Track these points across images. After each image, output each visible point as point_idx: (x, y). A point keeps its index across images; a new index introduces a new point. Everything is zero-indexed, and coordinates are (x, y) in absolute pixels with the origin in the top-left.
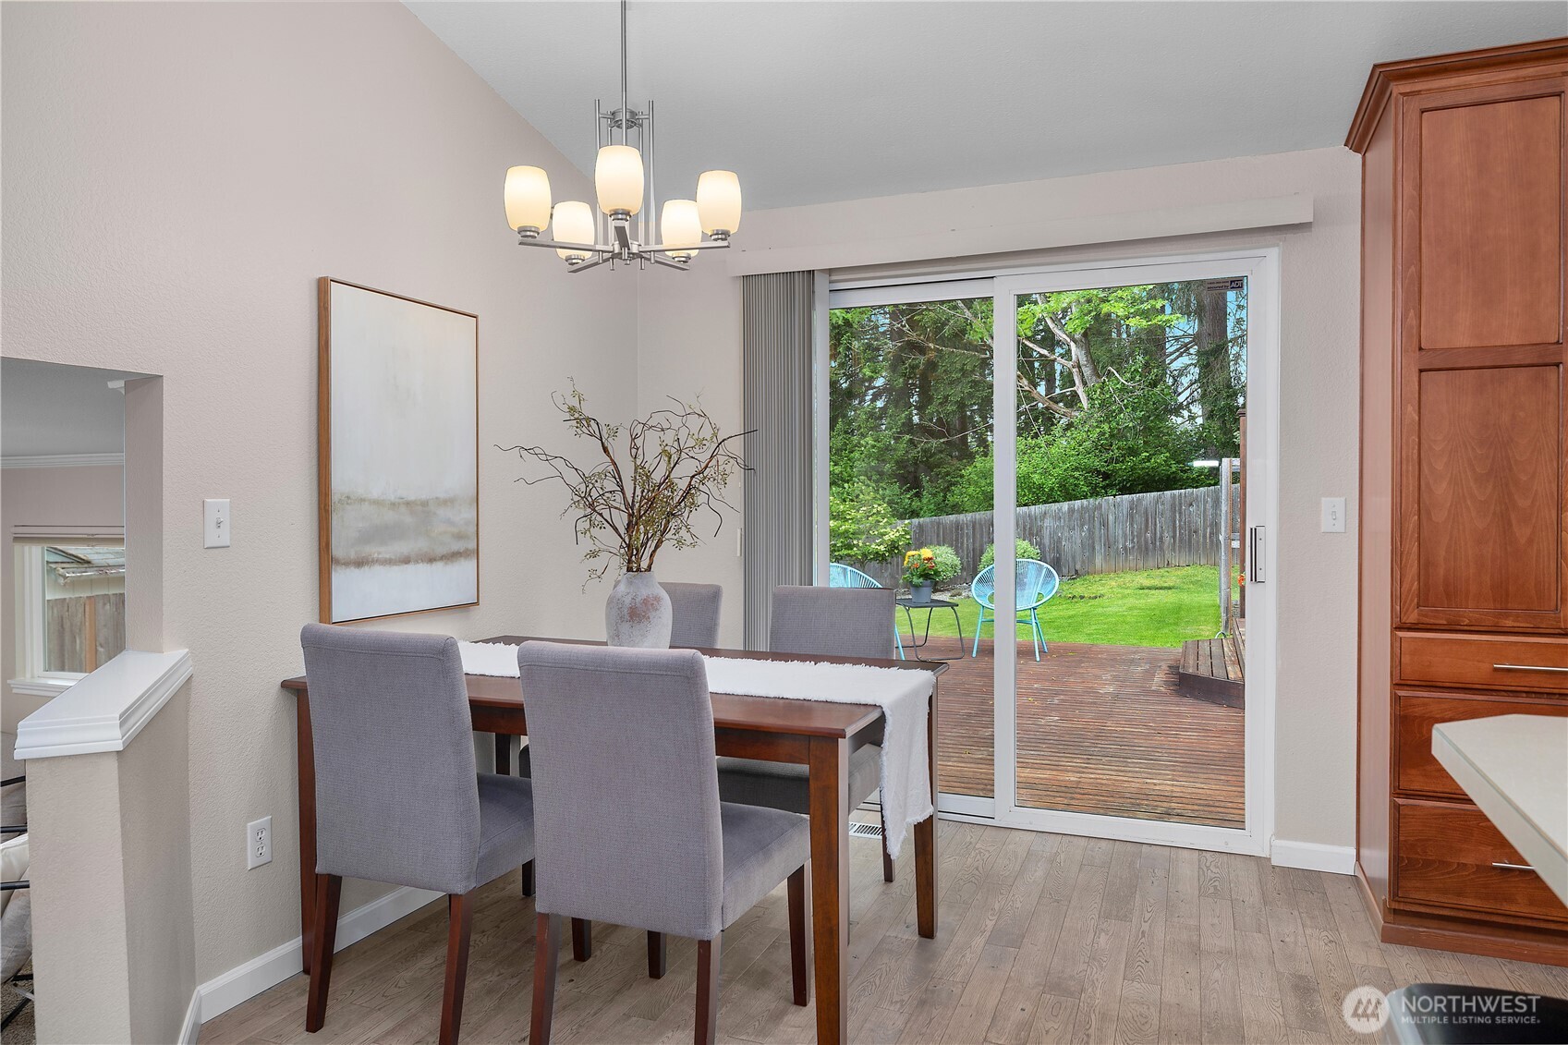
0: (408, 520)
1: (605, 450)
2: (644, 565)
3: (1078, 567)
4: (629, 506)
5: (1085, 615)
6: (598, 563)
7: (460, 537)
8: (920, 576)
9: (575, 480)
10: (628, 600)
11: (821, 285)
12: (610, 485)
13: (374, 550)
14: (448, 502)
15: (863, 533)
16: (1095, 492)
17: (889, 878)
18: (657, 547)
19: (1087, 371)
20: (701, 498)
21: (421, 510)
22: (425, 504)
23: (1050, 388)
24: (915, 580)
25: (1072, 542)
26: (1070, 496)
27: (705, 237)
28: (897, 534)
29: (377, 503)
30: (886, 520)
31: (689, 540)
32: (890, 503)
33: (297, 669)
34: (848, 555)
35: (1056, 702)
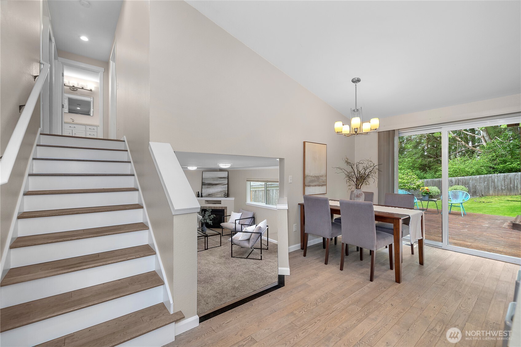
0: (316, 179)
1: (352, 168)
2: (359, 188)
3: (483, 193)
4: (357, 178)
5: (484, 207)
6: (350, 187)
7: (324, 182)
8: (425, 193)
9: (346, 173)
10: (356, 194)
11: (396, 133)
12: (353, 174)
13: (311, 184)
14: (322, 176)
15: (409, 183)
16: (490, 172)
17: (413, 253)
18: (362, 185)
19: (487, 138)
20: (370, 176)
21: (318, 177)
22: (318, 176)
23: (473, 144)
24: (423, 194)
25: (481, 186)
26: (479, 174)
27: (371, 130)
28: (420, 183)
29: (311, 176)
30: (416, 179)
31: (368, 184)
32: (417, 175)
33: (302, 201)
34: (405, 188)
35: (467, 226)
